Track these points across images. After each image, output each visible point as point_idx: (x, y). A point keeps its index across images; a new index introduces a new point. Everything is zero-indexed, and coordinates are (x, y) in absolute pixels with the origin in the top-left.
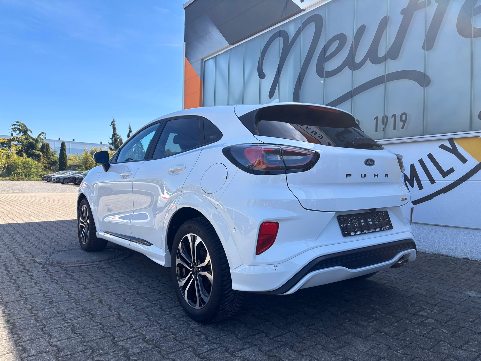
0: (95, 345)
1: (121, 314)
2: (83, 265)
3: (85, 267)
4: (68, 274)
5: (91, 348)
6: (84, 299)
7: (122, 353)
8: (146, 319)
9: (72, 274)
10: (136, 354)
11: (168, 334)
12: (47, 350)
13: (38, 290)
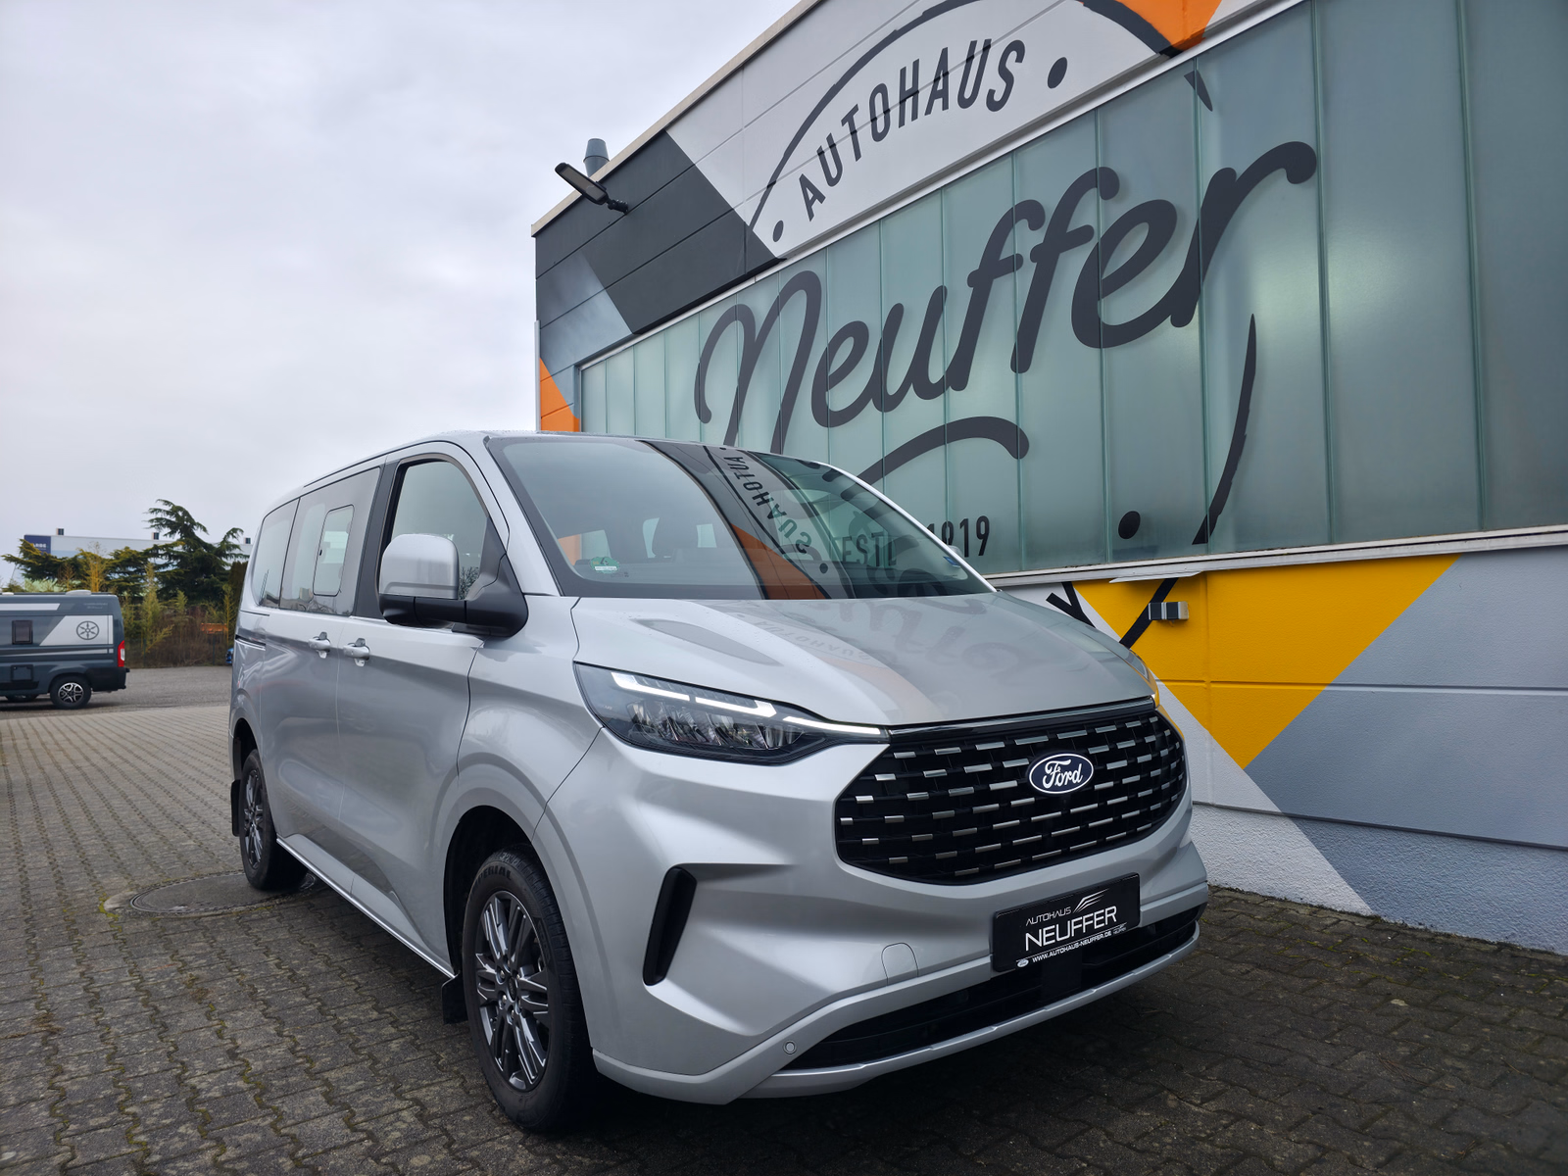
0: (140, 1085)
1: (228, 1024)
2: (206, 914)
3: (209, 919)
4: (160, 937)
5: (128, 1090)
6: (169, 993)
7: (184, 1100)
8: (273, 1032)
9: (172, 936)
10: (210, 1099)
11: (301, 1060)
12: (42, 1095)
13: (78, 976)
